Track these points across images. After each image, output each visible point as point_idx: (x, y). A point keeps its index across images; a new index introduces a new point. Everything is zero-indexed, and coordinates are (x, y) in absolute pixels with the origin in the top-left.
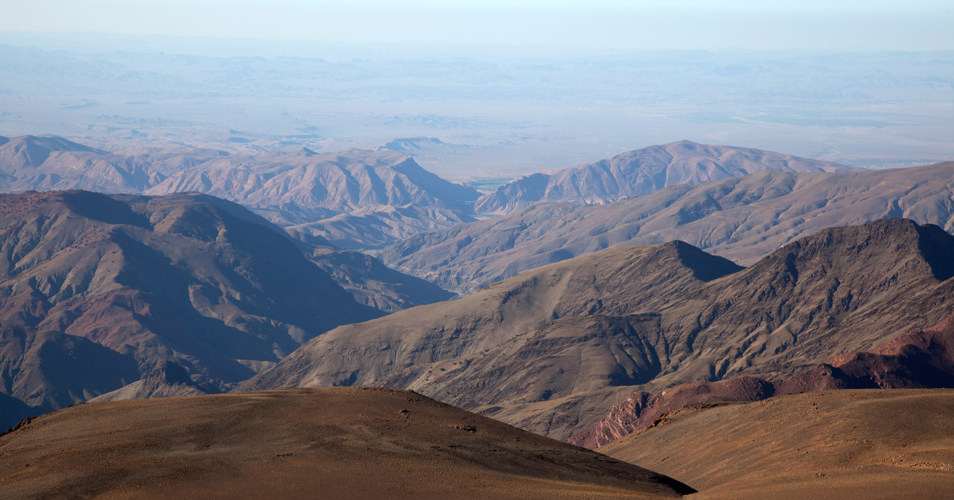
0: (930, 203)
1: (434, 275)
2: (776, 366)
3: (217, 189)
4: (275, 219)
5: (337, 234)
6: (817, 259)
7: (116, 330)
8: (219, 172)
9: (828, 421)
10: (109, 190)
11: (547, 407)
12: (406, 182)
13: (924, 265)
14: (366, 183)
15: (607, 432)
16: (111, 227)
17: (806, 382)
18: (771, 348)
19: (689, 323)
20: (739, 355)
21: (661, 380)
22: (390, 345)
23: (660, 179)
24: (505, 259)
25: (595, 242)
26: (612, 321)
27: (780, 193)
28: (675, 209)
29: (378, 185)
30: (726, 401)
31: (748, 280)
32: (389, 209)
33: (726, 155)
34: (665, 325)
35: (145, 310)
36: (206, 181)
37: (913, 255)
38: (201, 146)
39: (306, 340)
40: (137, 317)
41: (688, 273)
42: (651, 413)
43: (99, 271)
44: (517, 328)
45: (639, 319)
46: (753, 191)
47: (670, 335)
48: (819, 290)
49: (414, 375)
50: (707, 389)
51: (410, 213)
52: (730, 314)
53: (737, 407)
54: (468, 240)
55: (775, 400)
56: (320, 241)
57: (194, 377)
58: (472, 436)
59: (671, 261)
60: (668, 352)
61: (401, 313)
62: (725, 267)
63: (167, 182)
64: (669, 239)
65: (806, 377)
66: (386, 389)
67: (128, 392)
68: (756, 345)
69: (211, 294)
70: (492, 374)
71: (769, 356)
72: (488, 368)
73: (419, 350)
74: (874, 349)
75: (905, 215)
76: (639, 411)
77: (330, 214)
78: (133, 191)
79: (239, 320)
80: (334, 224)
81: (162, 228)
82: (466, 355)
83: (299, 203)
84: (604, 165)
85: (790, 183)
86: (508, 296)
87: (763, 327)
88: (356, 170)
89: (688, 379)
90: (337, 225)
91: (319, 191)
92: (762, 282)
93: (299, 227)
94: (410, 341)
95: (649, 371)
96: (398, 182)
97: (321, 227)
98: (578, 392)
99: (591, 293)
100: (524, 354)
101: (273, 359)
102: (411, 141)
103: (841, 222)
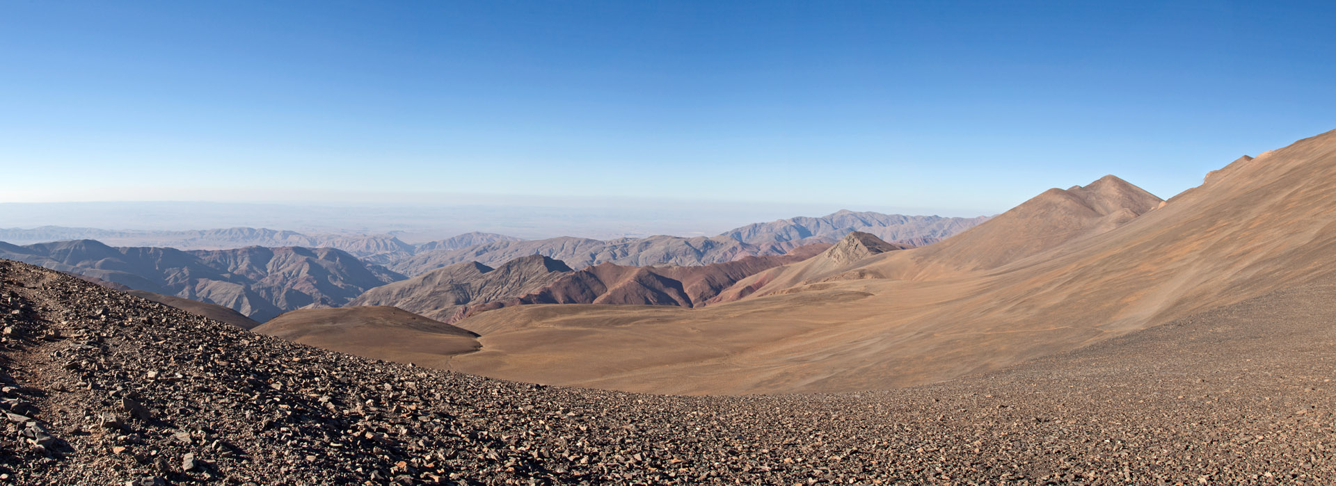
0: (547, 250)
1: (402, 272)
2: (504, 298)
3: (337, 246)
4: (355, 255)
5: (373, 260)
6: (516, 266)
7: (307, 288)
8: (338, 242)
9: (519, 314)
10: (306, 247)
11: (437, 311)
12: (394, 244)
13: (545, 268)
14: (382, 244)
15: (455, 319)
16: (306, 257)
17: (513, 303)
18: (503, 293)
19: (479, 286)
20: (494, 295)
21: (471, 303)
22: (389, 293)
23: (470, 243)
24: (424, 267)
25: (451, 262)
26: (456, 285)
27: (505, 247)
28: (474, 252)
29: (385, 245)
30: (490, 309)
31: (496, 273)
32: (389, 252)
33: (489, 236)
34: (472, 286)
35: (315, 282)
36: (334, 244)
37: (542, 265)
38: (332, 233)
39: (364, 292)
40: (313, 284)
41: (478, 271)
42: (468, 313)
43: (302, 271)
44: (427, 288)
45: (464, 285)
46: (497, 246)
47: (473, 290)
48: (516, 276)
49: (397, 302)
50: (484, 306)
51: (395, 253)
52: (491, 283)
53: (493, 311)
54: (413, 261)
55: (504, 308)
56: (368, 262)
57: (329, 303)
58: (414, 321)
59: (473, 267)
60: (473, 295)
61: (393, 283)
62: (490, 269)
63: (322, 245)
64: (473, 261)
65: (513, 301)
66: (388, 307)
67: (310, 306)
68: (498, 292)
69: (335, 278)
70: (420, 302)
71: (502, 295)
72: (419, 300)
73: (398, 295)
74: (532, 293)
75: (540, 254)
76: (464, 312)
77: (371, 254)
78: (312, 247)
79: (343, 286)
80: (372, 257)
81: (321, 258)
82: (412, 296)
83: (362, 251)
84: (453, 239)
85: (508, 245)
86: (425, 278)
87: (501, 286)
88: (379, 240)
89: (478, 302)
90: (373, 257)
91: (368, 247)
92: (500, 273)
93: (362, 258)
94: (395, 292)
95: (467, 300)
96: (391, 244)
97: (368, 258)
98: (446, 307)
99: (449, 277)
100: (429, 296)
101: (355, 297)
102: (396, 232)
103: (522, 256)
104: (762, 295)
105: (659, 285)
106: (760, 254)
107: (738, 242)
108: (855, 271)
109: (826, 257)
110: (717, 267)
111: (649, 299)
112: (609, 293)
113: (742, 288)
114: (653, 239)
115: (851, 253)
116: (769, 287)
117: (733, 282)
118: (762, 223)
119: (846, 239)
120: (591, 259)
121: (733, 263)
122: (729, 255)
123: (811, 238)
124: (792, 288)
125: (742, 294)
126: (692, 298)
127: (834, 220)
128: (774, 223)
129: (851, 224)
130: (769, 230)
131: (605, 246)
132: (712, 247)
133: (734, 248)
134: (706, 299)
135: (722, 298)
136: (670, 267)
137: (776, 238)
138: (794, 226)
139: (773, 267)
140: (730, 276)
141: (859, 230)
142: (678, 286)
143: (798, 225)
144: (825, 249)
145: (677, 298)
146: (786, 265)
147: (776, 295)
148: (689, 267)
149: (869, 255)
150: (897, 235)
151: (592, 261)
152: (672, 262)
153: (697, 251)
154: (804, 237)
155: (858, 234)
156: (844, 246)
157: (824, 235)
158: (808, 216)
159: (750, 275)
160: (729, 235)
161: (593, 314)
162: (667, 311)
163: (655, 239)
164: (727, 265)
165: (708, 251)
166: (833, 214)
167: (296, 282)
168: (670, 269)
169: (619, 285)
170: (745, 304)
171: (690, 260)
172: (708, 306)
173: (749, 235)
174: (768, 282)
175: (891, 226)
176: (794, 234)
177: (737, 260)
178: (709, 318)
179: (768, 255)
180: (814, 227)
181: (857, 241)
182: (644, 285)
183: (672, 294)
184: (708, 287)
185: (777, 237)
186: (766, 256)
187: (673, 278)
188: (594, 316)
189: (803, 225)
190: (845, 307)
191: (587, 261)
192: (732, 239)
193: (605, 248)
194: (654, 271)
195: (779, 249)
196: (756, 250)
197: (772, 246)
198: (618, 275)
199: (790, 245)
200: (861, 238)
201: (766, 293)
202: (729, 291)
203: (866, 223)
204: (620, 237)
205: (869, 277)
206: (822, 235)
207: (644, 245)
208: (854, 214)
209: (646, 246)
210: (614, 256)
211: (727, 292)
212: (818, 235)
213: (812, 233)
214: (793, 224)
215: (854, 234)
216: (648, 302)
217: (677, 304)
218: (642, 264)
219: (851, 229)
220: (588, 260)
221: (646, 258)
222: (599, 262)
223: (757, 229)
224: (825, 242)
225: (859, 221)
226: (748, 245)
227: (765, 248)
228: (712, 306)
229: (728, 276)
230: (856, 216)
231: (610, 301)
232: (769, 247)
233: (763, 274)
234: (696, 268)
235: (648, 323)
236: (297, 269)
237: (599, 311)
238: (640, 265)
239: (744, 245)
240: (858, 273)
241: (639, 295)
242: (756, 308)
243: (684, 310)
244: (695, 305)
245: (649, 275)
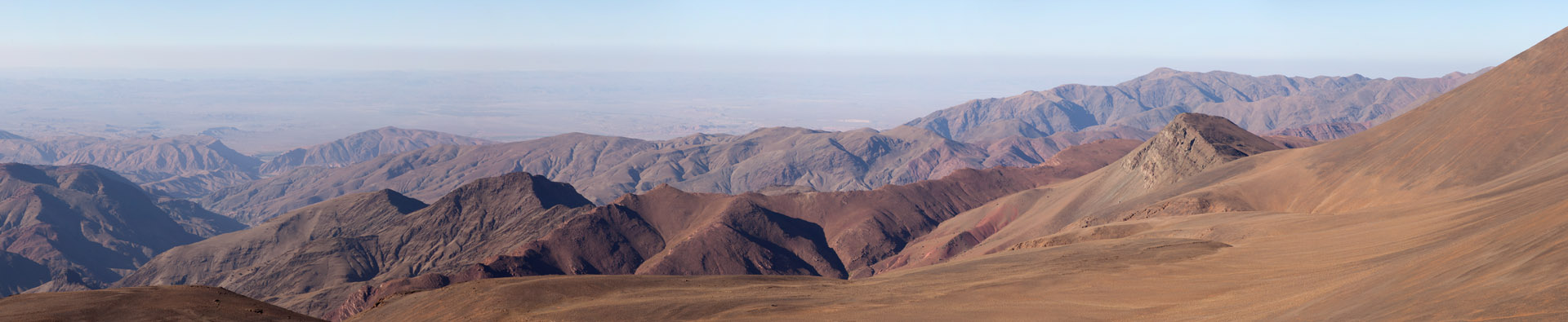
0: (539, 164)
1: (234, 214)
2: (450, 266)
3: (98, 162)
4: (134, 179)
5: (172, 189)
6: (473, 198)
7: (37, 249)
8: (99, 151)
9: (482, 298)
10: (33, 163)
11: (308, 297)
12: (216, 155)
13: (536, 200)
14: (191, 156)
15: (346, 312)
16: (34, 185)
17: (469, 275)
18: (447, 255)
19: (396, 241)
20: (427, 260)
21: (379, 278)
22: (207, 259)
23: (375, 151)
24: (279, 203)
25: (336, 191)
26: (348, 241)
27: (449, 158)
28: (385, 169)
29: (198, 157)
30: (420, 290)
31: (431, 213)
32: (205, 172)
33: (416, 135)
34: (381, 242)
35: (54, 237)
36: (92, 157)
37: (530, 194)
38: (88, 135)
39: (154, 256)
40: (49, 241)
41: (394, 209)
42: (374, 299)
43: (26, 213)
44: (288, 247)
45: (364, 239)
46: (433, 157)
47: (384, 249)
48: (475, 218)
49: (223, 278)
50: (408, 283)
51: (219, 174)
52: (421, 234)
53: (426, 293)
54: (256, 191)
55: (450, 287)
56: (163, 193)
57: (85, 279)
58: (260, 316)
59: (384, 202)
60: (383, 260)
61: (214, 238)
62: (417, 205)
63: (68, 157)
64: (382, 188)
65: (468, 272)
66: (205, 287)
67: (45, 288)
68: (438, 253)
69: (95, 227)
70: (272, 276)
71: (446, 260)
72: (269, 273)
73: (226, 261)
74: (509, 253)
75: (524, 170)
76: (366, 297)
77: (168, 176)
78: (47, 163)
79: (112, 243)
80: (170, 182)
81: (64, 186)
82: (256, 265)
83: (149, 169)
84: (340, 142)
85: (455, 152)
86: (282, 226)
87: (441, 242)
88: (184, 148)
89: (396, 276)
90: (173, 183)
91: (161, 162)
92: (440, 214)
93: (149, 185)
94: (220, 256)
95: (372, 272)
96: (210, 155)
97: (163, 185)
98: (327, 287)
99: (334, 223)
100: (292, 263)
101: (133, 268)
102: (218, 129)
103: (486, 175)
104: (994, 251)
105: (775, 232)
106: (987, 165)
107: (942, 140)
108: (1190, 197)
109: (1128, 169)
110: (899, 193)
111: (755, 262)
112: (669, 251)
113: (952, 237)
114: (760, 135)
115: (1181, 160)
116: (1007, 234)
117: (931, 223)
118: (993, 100)
119: (1169, 129)
120: (630, 179)
121: (931, 184)
122: (923, 167)
123: (1096, 128)
124: (1058, 234)
125: (951, 250)
126: (846, 259)
127: (1143, 91)
128: (1016, 98)
129: (1179, 97)
130: (1007, 114)
131: (660, 151)
132: (888, 150)
133: (934, 153)
134: (875, 261)
135: (908, 257)
136: (797, 193)
137: (1021, 130)
138: (1059, 105)
139: (1017, 191)
140: (926, 212)
141: (1197, 110)
142: (814, 233)
143: (1067, 102)
144: (1127, 152)
145: (815, 259)
146: (1042, 188)
147: (1024, 250)
148: (838, 194)
149: (1219, 163)
150: (1276, 120)
151: (633, 185)
152: (801, 183)
153: (856, 160)
154: (1082, 127)
155: (1195, 120)
156: (1165, 145)
157: (1123, 121)
158: (1088, 83)
159: (968, 208)
160: (922, 126)
161: (636, 296)
162: (792, 288)
163: (765, 136)
164: (918, 188)
165: (879, 159)
166: (1142, 79)
167: (15, 238)
168: (798, 199)
169: (689, 234)
170: (959, 269)
171: (841, 178)
172: (879, 275)
173: (965, 125)
174: (1006, 224)
175: (1262, 100)
176: (1060, 121)
177: (940, 178)
178: (881, 301)
179: (1004, 166)
180: (1102, 106)
181: (1192, 134)
182: (744, 233)
183: (803, 250)
184: (878, 236)
185: (1024, 127)
186: (1002, 168)
187: (803, 218)
188: (639, 300)
189: (1078, 102)
190: (1171, 272)
191: (621, 185)
192: (928, 134)
193: (659, 156)
194: (763, 203)
195: (1028, 152)
196: (979, 156)
197: (1013, 147)
198: (687, 214)
199: (1050, 144)
200: (1201, 127)
201: (1002, 248)
202: (924, 243)
203: (1209, 96)
204: (691, 133)
205: (1219, 209)
206: (1118, 122)
207: (743, 148)
208: (1185, 78)
209: (746, 150)
210: (679, 173)
211: (919, 245)
212: (1110, 120)
213: (1098, 117)
214: (1058, 99)
215: (1185, 120)
216: (752, 269)
217: (814, 272)
218: (738, 189)
219: (1180, 109)
220: (623, 182)
221: (747, 176)
222: (647, 186)
223: (981, 112)
224: (1124, 137)
225: (1196, 91)
226: (962, 145)
227: (997, 152)
228: (889, 274)
229: (921, 212)
230: (1190, 82)
231: (672, 269)
232: (1007, 149)
233: (995, 207)
234: (853, 195)
235: (753, 313)
236: (16, 209)
237: (648, 290)
238: (735, 190)
239: (954, 147)
240: (1195, 200)
241: (733, 255)
242: (982, 279)
243: (829, 284)
244: (852, 274)
245: (754, 212)
